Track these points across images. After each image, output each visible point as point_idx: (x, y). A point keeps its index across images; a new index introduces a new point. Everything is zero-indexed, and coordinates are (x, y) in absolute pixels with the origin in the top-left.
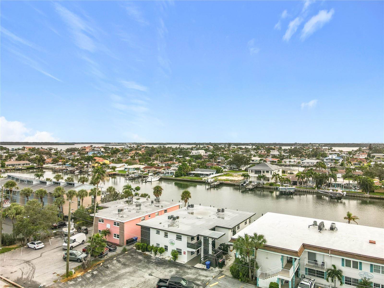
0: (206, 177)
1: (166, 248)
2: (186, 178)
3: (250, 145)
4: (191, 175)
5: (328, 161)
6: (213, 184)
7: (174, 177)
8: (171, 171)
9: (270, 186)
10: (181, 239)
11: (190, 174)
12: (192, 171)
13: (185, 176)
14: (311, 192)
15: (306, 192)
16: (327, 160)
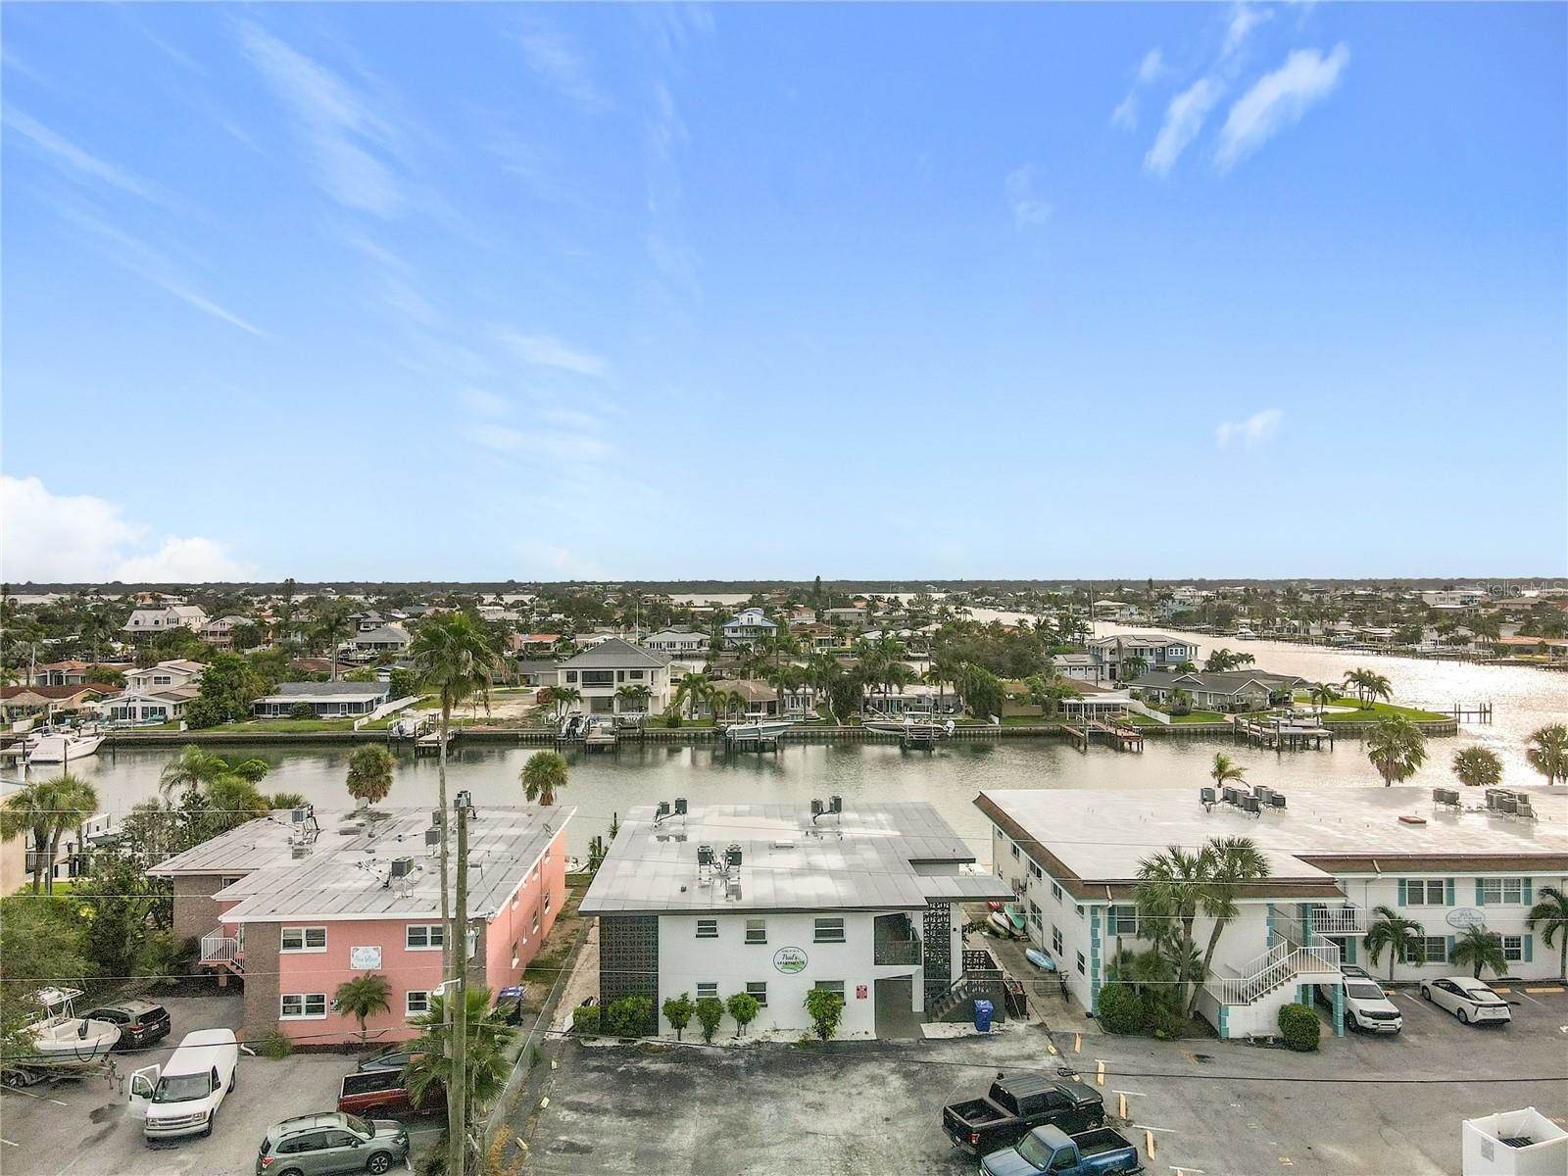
0: (350, 715)
1: (757, 993)
2: (250, 728)
3: (328, 589)
4: (271, 716)
5: (738, 634)
6: (429, 742)
7: (183, 726)
8: (145, 704)
9: (673, 730)
10: (841, 933)
11: (261, 708)
12: (268, 693)
13: (238, 718)
14: (825, 737)
15: (805, 737)
16: (735, 630)
